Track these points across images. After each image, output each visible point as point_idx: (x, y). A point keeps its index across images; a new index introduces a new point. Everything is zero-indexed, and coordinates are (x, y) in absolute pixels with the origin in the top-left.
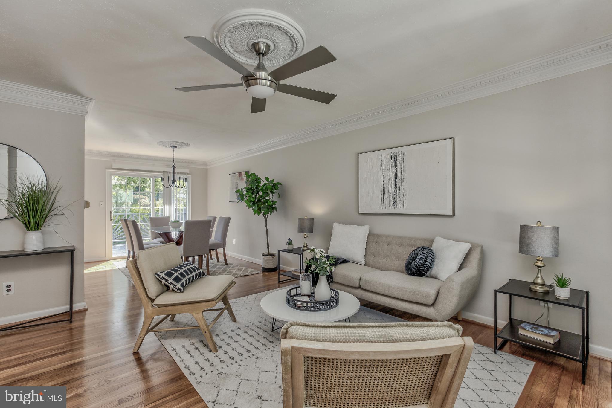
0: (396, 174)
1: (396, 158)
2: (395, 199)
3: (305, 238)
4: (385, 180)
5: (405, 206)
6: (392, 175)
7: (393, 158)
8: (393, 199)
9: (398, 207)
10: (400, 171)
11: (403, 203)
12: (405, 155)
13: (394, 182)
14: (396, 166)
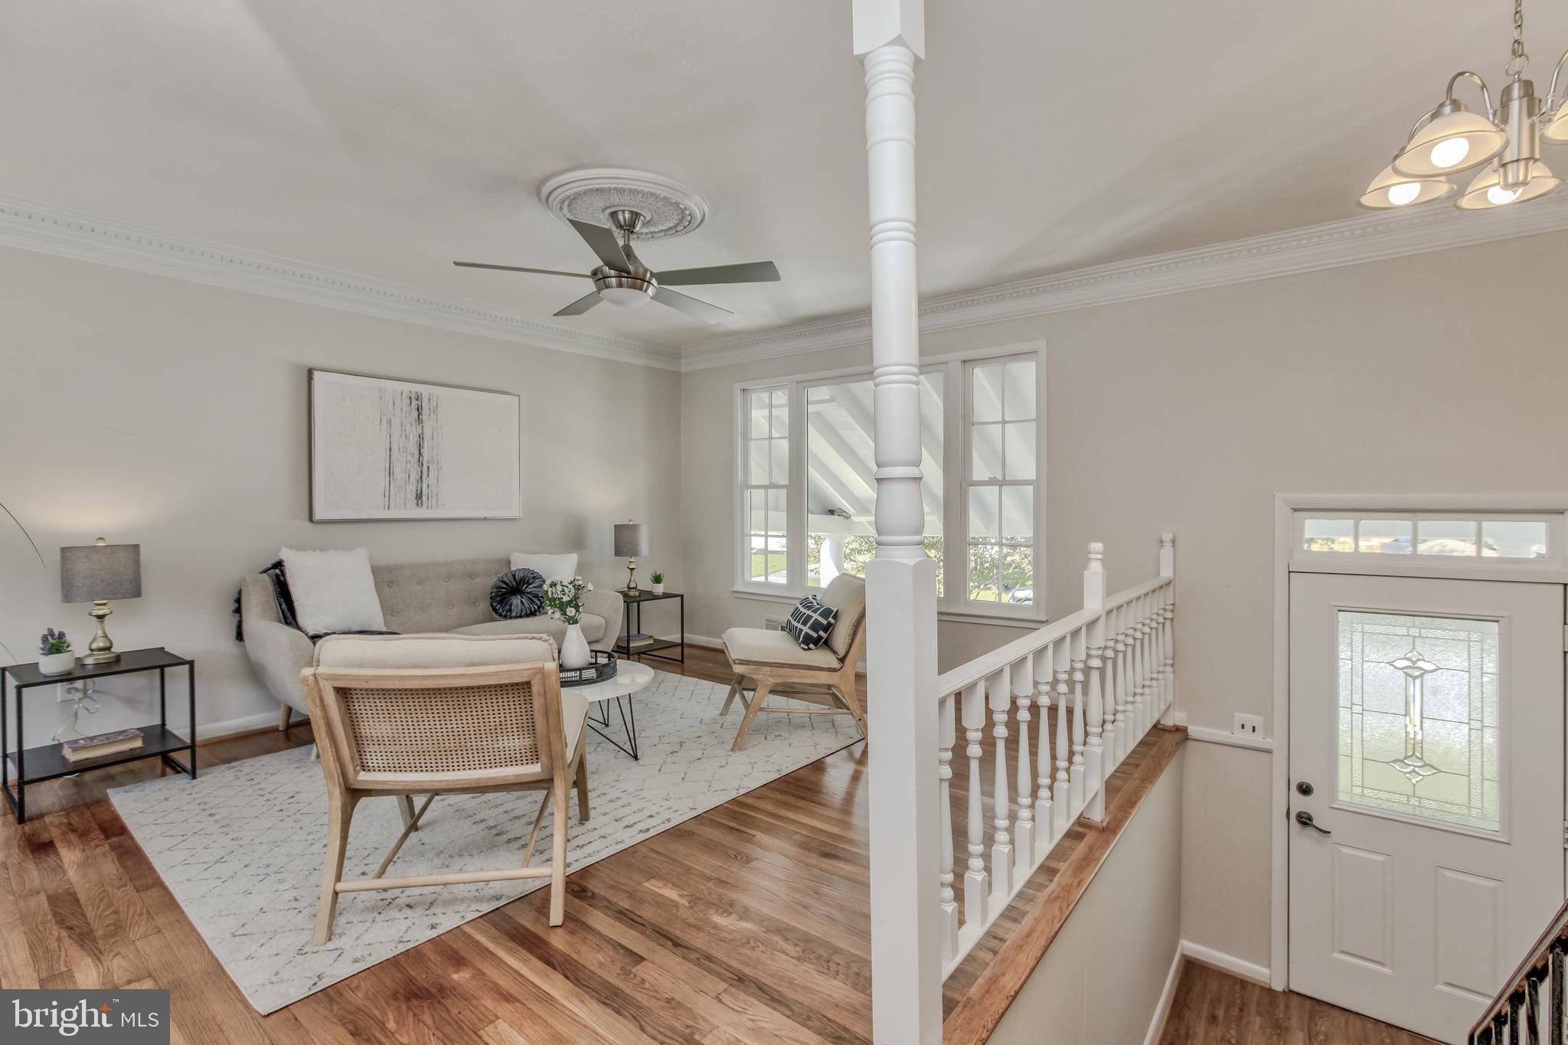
0: (421, 437)
1: (421, 406)
2: (419, 490)
3: (101, 617)
4: (395, 447)
5: (439, 502)
6: (411, 437)
7: (414, 402)
8: (415, 488)
9: (425, 505)
10: (430, 432)
11: (435, 497)
12: (439, 402)
13: (416, 453)
14: (419, 420)
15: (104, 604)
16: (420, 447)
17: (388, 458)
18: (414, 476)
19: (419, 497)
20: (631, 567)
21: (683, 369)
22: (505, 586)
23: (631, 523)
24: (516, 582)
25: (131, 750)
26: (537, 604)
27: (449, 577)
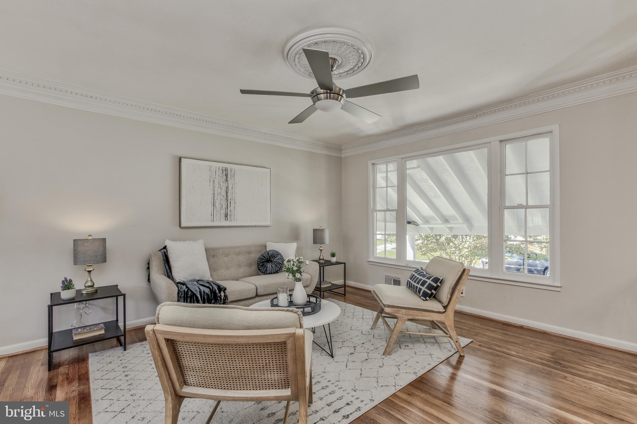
0: (227, 188)
1: (227, 174)
2: (227, 212)
3: (89, 272)
4: (216, 193)
5: (235, 218)
6: (223, 188)
7: (224, 172)
8: (224, 212)
9: (229, 220)
10: (231, 186)
11: (233, 216)
12: (235, 172)
13: (225, 195)
14: (227, 180)
15: (91, 266)
16: (227, 193)
17: (213, 197)
18: (224, 206)
19: (226, 216)
20: (321, 249)
21: (343, 156)
22: (264, 258)
23: (321, 228)
24: (269, 257)
25: (100, 335)
26: (279, 267)
27: (239, 254)
